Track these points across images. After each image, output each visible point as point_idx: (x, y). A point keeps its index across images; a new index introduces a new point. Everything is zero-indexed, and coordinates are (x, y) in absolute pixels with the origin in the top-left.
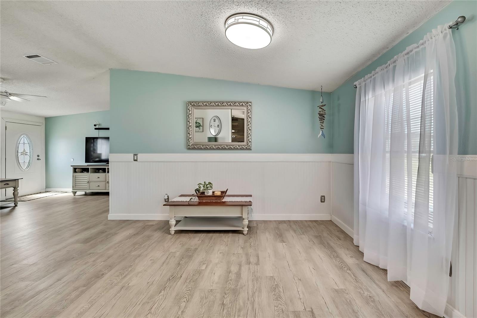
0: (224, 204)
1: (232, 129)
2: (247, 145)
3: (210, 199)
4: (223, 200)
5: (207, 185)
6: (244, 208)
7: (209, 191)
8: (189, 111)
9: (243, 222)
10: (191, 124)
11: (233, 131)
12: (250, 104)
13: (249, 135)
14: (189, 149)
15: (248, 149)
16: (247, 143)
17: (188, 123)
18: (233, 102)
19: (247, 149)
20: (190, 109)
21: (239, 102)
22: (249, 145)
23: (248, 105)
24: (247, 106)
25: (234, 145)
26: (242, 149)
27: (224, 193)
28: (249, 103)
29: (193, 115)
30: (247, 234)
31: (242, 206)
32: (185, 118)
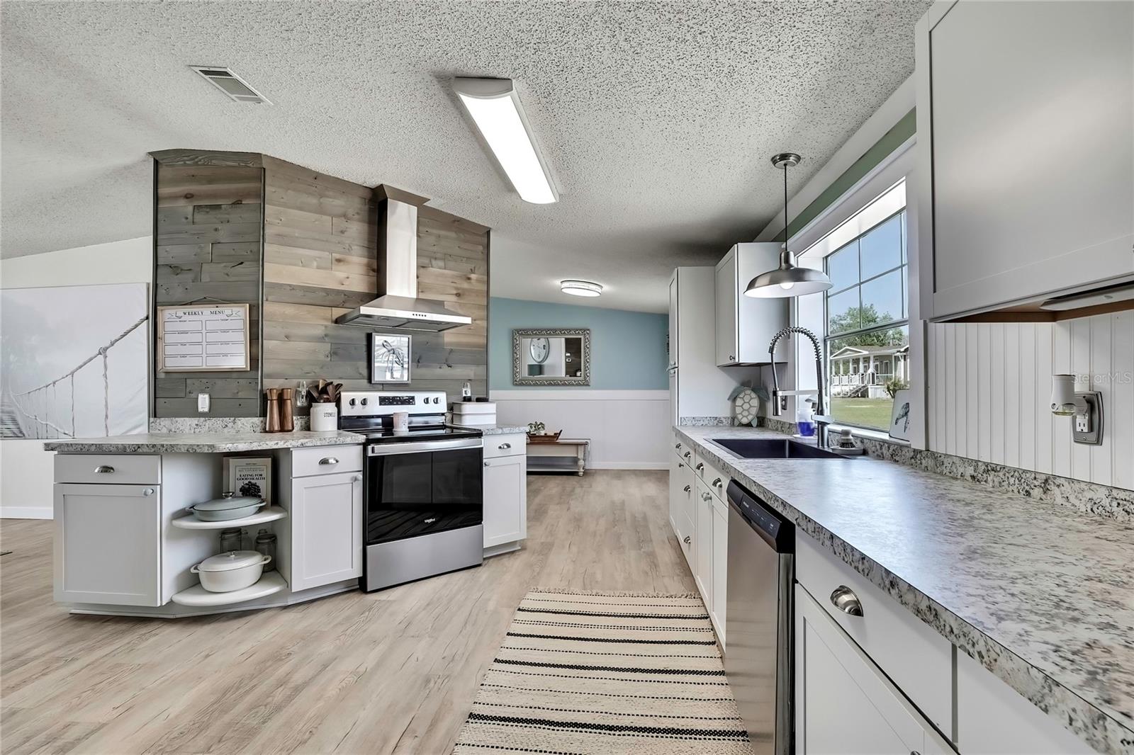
0: (558, 444)
1: (567, 351)
3: (542, 440)
4: (558, 441)
5: (539, 425)
6: (579, 447)
7: (541, 431)
8: (516, 341)
9: (578, 462)
10: (519, 356)
11: (569, 354)
12: (588, 332)
13: (587, 369)
14: (516, 385)
15: (586, 384)
16: (585, 376)
17: (515, 355)
18: (568, 331)
19: (584, 385)
20: (518, 339)
21: (574, 330)
22: (586, 379)
25: (569, 379)
26: (579, 385)
27: (557, 435)
28: (585, 332)
29: (521, 346)
30: (583, 475)
31: (577, 445)
32: (511, 349)
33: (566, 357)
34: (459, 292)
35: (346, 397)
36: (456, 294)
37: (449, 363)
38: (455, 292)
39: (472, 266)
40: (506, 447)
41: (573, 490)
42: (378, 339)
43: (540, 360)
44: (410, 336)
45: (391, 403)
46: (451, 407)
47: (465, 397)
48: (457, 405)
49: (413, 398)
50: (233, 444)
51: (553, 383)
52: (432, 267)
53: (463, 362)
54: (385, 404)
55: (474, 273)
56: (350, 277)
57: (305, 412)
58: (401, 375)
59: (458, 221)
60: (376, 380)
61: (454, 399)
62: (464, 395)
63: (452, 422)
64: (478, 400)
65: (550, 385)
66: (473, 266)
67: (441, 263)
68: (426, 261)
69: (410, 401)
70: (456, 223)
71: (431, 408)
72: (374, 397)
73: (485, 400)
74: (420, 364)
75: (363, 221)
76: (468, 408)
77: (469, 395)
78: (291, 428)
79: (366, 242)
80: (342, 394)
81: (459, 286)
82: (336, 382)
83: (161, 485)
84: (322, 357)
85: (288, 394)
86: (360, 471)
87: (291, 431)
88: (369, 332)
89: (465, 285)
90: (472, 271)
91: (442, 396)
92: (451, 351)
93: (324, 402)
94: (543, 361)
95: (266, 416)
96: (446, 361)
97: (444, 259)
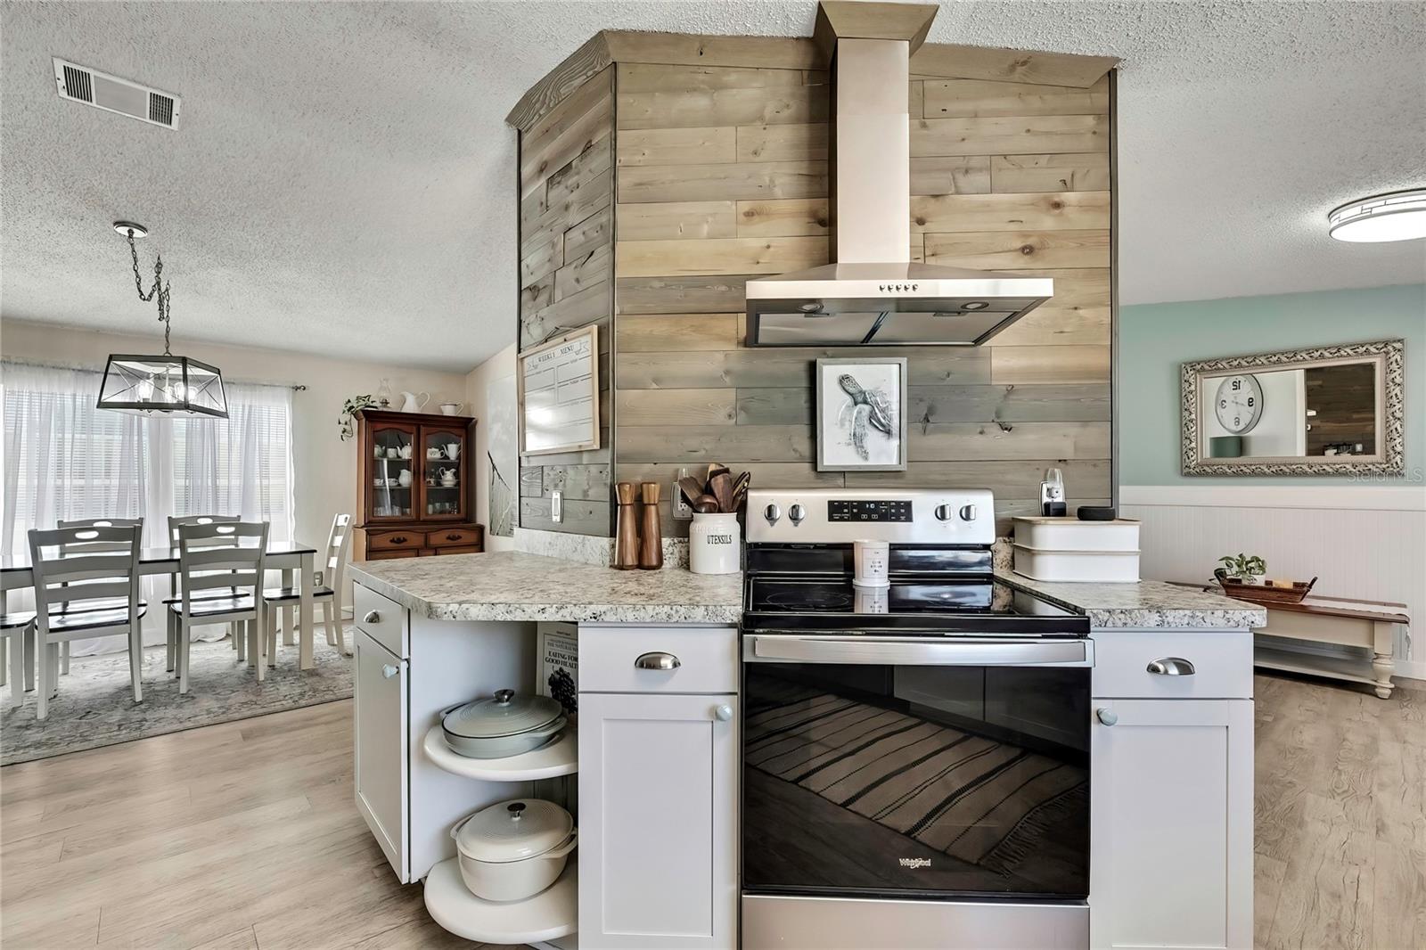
0: (1305, 610)
1: (1309, 406)
2: (1387, 462)
3: (1259, 595)
4: (1303, 603)
5: (1247, 563)
6: (1380, 626)
7: (1255, 576)
8: (1187, 384)
9: (1375, 665)
10: (1193, 416)
12: (1398, 345)
13: (1395, 435)
14: (1188, 475)
15: (1392, 471)
16: (1388, 456)
17: (1186, 414)
18: (1329, 348)
19: (1385, 473)
20: (1192, 380)
21: (1354, 345)
22: (1393, 461)
23: (1391, 349)
24: (1387, 353)
25: (1334, 464)
28: (1394, 345)
29: (1198, 395)
30: (1391, 697)
31: (1372, 620)
32: (1177, 403)
33: (1309, 419)
34: (1030, 241)
35: (757, 500)
36: (1023, 249)
37: (1006, 419)
38: (1019, 244)
39: (1066, 176)
40: (1174, 671)
41: (1372, 747)
42: (830, 373)
43: (1240, 428)
44: (904, 361)
45: (855, 518)
46: (1008, 529)
47: (1047, 506)
48: (1023, 524)
49: (908, 505)
50: (460, 603)
51: (1283, 471)
52: (958, 193)
53: (1043, 417)
54: (842, 519)
55: (1072, 190)
56: (772, 244)
57: (683, 530)
58: (884, 452)
59: (1024, 63)
60: (826, 463)
61: (1014, 510)
62: (1046, 499)
63: (1013, 567)
64: (1085, 514)
65: (1280, 474)
66: (1069, 171)
67: (982, 179)
68: (940, 181)
69: (902, 512)
70: (1020, 69)
71: (954, 531)
72: (815, 501)
73: (1104, 514)
74: (930, 426)
75: (797, 120)
76: (1051, 534)
77: (1059, 499)
78: (654, 563)
79: (805, 165)
80: (751, 494)
81: (1026, 228)
82: (736, 469)
83: (408, 661)
84: (720, 417)
85: (653, 493)
86: (735, 694)
87: (653, 568)
88: (813, 359)
89: (1048, 223)
90: (1066, 185)
91: (983, 504)
92: (1011, 390)
93: (710, 511)
94: (1249, 427)
95: (615, 537)
96: (998, 415)
97: (990, 169)
